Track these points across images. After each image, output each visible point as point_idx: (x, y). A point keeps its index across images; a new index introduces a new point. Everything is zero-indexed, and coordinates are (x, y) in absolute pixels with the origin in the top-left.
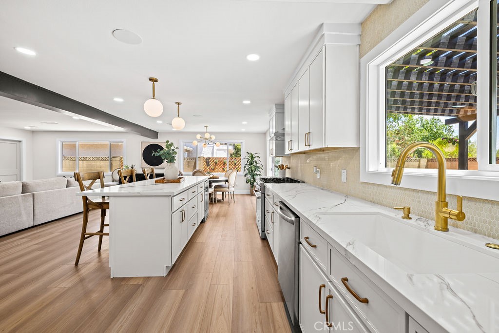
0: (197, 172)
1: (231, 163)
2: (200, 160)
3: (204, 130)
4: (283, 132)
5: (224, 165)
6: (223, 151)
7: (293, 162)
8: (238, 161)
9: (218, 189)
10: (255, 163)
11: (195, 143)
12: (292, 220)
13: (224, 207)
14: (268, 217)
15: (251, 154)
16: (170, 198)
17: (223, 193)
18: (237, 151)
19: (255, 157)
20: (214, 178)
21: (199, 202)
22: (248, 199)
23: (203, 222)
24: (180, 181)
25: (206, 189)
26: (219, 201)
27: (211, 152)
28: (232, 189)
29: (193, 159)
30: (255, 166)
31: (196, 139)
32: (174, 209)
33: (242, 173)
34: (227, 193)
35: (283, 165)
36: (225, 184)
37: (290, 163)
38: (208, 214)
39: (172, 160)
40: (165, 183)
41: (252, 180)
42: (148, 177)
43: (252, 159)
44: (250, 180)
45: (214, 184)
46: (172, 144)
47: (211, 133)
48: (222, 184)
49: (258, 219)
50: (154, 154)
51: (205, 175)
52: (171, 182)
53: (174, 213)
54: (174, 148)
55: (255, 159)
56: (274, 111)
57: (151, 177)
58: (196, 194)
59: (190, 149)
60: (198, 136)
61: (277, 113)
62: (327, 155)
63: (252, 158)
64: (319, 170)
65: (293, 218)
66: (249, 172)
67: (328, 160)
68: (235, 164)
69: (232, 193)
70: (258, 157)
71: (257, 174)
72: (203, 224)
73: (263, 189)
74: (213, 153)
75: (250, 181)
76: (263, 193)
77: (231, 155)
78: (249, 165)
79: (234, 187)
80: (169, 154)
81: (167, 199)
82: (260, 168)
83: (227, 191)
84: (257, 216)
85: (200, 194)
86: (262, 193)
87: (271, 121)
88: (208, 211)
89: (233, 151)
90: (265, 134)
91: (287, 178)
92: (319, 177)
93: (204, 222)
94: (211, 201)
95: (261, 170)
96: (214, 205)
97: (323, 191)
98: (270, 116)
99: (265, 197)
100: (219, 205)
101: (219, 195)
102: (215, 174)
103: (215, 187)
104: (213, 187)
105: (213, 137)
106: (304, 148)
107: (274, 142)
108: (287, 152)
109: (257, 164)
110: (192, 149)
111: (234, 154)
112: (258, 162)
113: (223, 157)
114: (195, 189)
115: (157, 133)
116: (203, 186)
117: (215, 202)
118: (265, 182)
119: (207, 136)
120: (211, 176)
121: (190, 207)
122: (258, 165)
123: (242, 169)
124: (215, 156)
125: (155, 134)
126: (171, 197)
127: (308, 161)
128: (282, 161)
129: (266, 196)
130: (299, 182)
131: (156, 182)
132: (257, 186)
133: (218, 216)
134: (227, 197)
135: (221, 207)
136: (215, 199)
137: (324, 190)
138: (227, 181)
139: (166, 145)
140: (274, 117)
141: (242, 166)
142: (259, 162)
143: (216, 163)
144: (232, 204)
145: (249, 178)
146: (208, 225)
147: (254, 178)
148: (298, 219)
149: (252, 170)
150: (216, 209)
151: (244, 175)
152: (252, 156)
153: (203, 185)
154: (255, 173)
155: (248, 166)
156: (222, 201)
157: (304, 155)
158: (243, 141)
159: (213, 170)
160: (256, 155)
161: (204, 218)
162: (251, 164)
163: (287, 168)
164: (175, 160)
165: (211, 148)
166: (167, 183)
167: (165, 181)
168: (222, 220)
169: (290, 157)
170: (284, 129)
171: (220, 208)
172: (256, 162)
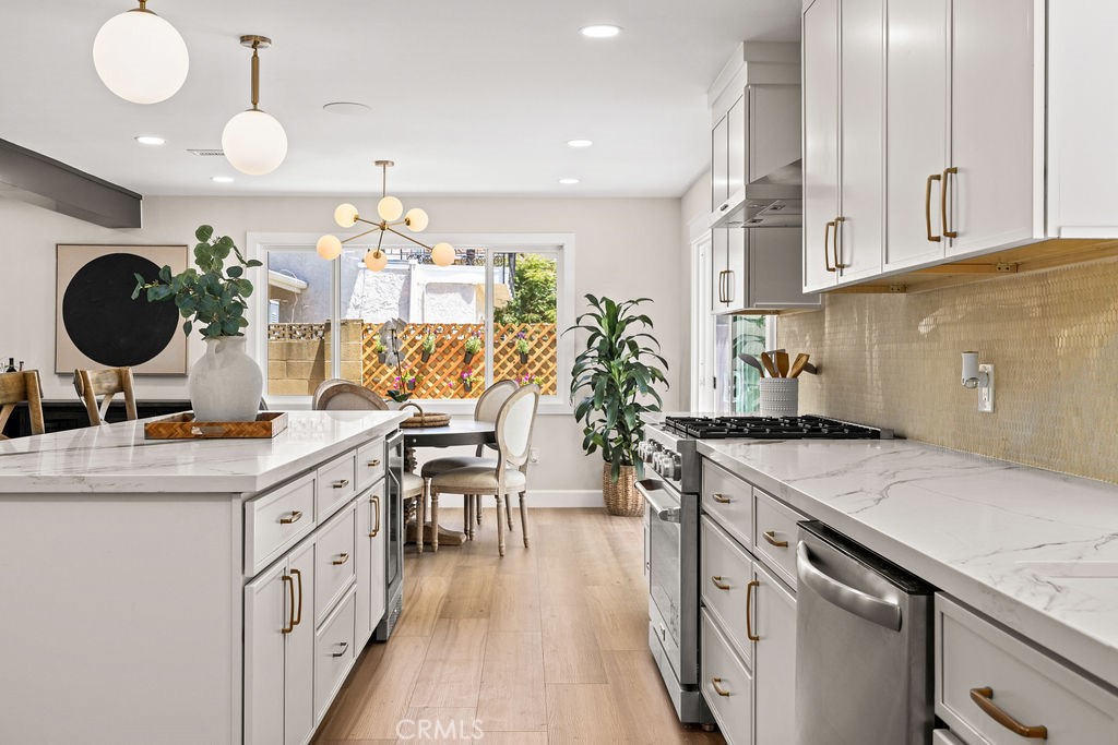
0: (338, 390)
1: (503, 352)
2: (345, 337)
3: (371, 182)
4: (794, 181)
5: (467, 360)
6: (457, 297)
7: (838, 339)
8: (539, 345)
9: (443, 481)
10: (627, 351)
11: (331, 244)
12: (890, 608)
13: (480, 569)
14: (726, 614)
15: (610, 304)
16: (237, 504)
17: (468, 501)
18: (530, 298)
19: (629, 321)
20: (422, 425)
21: (363, 539)
22: (593, 532)
23: (377, 640)
24: (269, 429)
25: (394, 475)
26: (450, 542)
27: (394, 301)
28: (514, 481)
29: (310, 331)
30: (628, 366)
31: (335, 229)
32: (257, 562)
33: (562, 401)
34: (488, 501)
35: (782, 355)
36: (479, 453)
37: (819, 340)
38: (398, 604)
39: (225, 322)
40: (197, 437)
41: (614, 434)
42: (102, 414)
43: (612, 330)
44: (604, 436)
45: (424, 455)
46: (225, 245)
47: (408, 200)
48: (465, 452)
49: (657, 622)
50: (143, 293)
51: (378, 406)
52: (227, 436)
53: (255, 585)
54: (237, 263)
55: (630, 330)
56: (740, 74)
57: (117, 414)
58: (347, 493)
59: (293, 284)
60: (345, 214)
61: (755, 85)
62: (1037, 290)
63: (615, 326)
64: (989, 367)
65: (893, 598)
66: (600, 397)
67: (1043, 316)
68: (524, 358)
69: (514, 503)
70: (645, 319)
71: (638, 407)
72: (377, 649)
73: (691, 471)
74: (405, 303)
75: (605, 441)
76: (694, 493)
77: (498, 315)
78: (600, 358)
79: (522, 469)
80: (215, 290)
81: (220, 507)
82: (655, 374)
83: (489, 490)
84: (653, 613)
85: (366, 496)
86: (685, 493)
87: (721, 132)
88: (400, 589)
89: (506, 295)
90: (678, 201)
91: (808, 419)
92: (988, 408)
93: (384, 642)
94: (411, 542)
95: (657, 386)
96: (426, 561)
97: (1011, 473)
98: (714, 105)
99: (700, 512)
100: (447, 562)
101: (448, 510)
102: (428, 404)
103: (431, 470)
104: (418, 471)
105: (420, 218)
106: (915, 254)
107: (738, 234)
108: (817, 278)
109: (636, 354)
110: (303, 284)
111: (510, 309)
112: (641, 343)
113: (462, 321)
114: (341, 469)
115: (136, 198)
116: (380, 457)
117: (428, 543)
118: (703, 437)
119: (390, 210)
120: (409, 413)
121: (325, 558)
122: (645, 360)
123: (564, 378)
124: (415, 318)
125: (123, 205)
126: (244, 498)
127: (923, 329)
128: (773, 333)
129: (707, 506)
130: (875, 435)
131: (151, 434)
132: (658, 457)
133: (448, 613)
134: (489, 521)
135: (459, 570)
136: (428, 529)
137: (1017, 468)
138: (490, 439)
139: (198, 251)
140: (742, 104)
141: (565, 365)
142: (651, 344)
143: (425, 354)
144: (515, 555)
145: (599, 428)
146: (404, 656)
147: (622, 427)
148: (923, 598)
149: (612, 386)
150: (433, 580)
151: (572, 411)
152: (613, 310)
153: (376, 451)
154: (629, 400)
155: (591, 366)
156: (464, 539)
157: (902, 296)
158: (568, 240)
159: (413, 385)
160: (635, 311)
161: (383, 622)
162: (609, 353)
163: (808, 367)
164: (245, 324)
165: (399, 281)
166: (205, 438)
167: (196, 431)
168: (470, 632)
169: (820, 312)
170: (798, 164)
171: (455, 576)
172: (633, 346)
